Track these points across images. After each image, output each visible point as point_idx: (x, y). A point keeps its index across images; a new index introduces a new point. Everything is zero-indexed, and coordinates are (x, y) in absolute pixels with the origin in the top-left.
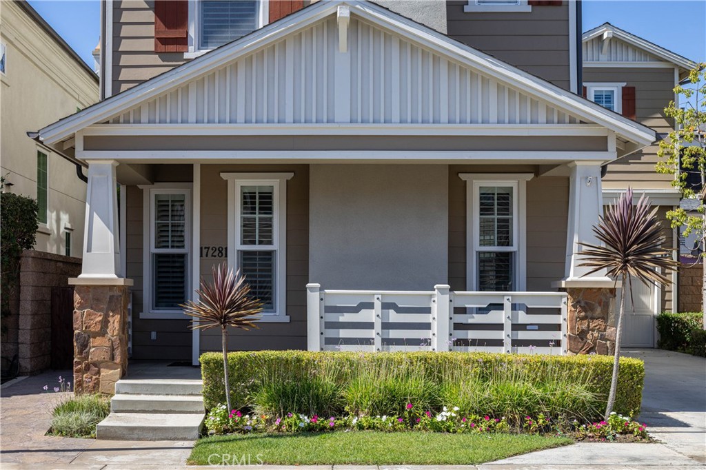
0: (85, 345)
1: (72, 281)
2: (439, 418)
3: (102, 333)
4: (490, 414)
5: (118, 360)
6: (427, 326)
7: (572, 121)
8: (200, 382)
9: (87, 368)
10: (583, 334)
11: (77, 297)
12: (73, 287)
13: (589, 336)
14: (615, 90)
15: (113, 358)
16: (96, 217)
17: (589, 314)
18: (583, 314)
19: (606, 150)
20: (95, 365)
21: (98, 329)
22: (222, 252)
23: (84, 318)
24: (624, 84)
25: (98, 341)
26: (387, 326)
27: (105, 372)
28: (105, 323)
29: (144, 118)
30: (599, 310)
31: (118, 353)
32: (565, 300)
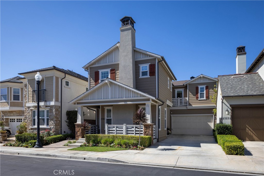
0: (77, 133)
1: (75, 124)
2: (111, 145)
3: (79, 131)
4: (120, 145)
5: (81, 135)
6: (122, 131)
7: (144, 96)
8: (85, 139)
9: (77, 137)
10: (146, 132)
11: (76, 126)
12: (75, 125)
13: (147, 133)
14: (204, 87)
15: (80, 135)
16: (79, 114)
17: (147, 129)
18: (146, 129)
19: (149, 101)
20: (78, 136)
21: (78, 131)
22: (104, 119)
23: (77, 129)
24: (206, 85)
25: (78, 132)
26: (117, 131)
27: (79, 137)
28: (79, 130)
29: (84, 99)
30: (148, 128)
31: (81, 134)
32: (143, 126)
